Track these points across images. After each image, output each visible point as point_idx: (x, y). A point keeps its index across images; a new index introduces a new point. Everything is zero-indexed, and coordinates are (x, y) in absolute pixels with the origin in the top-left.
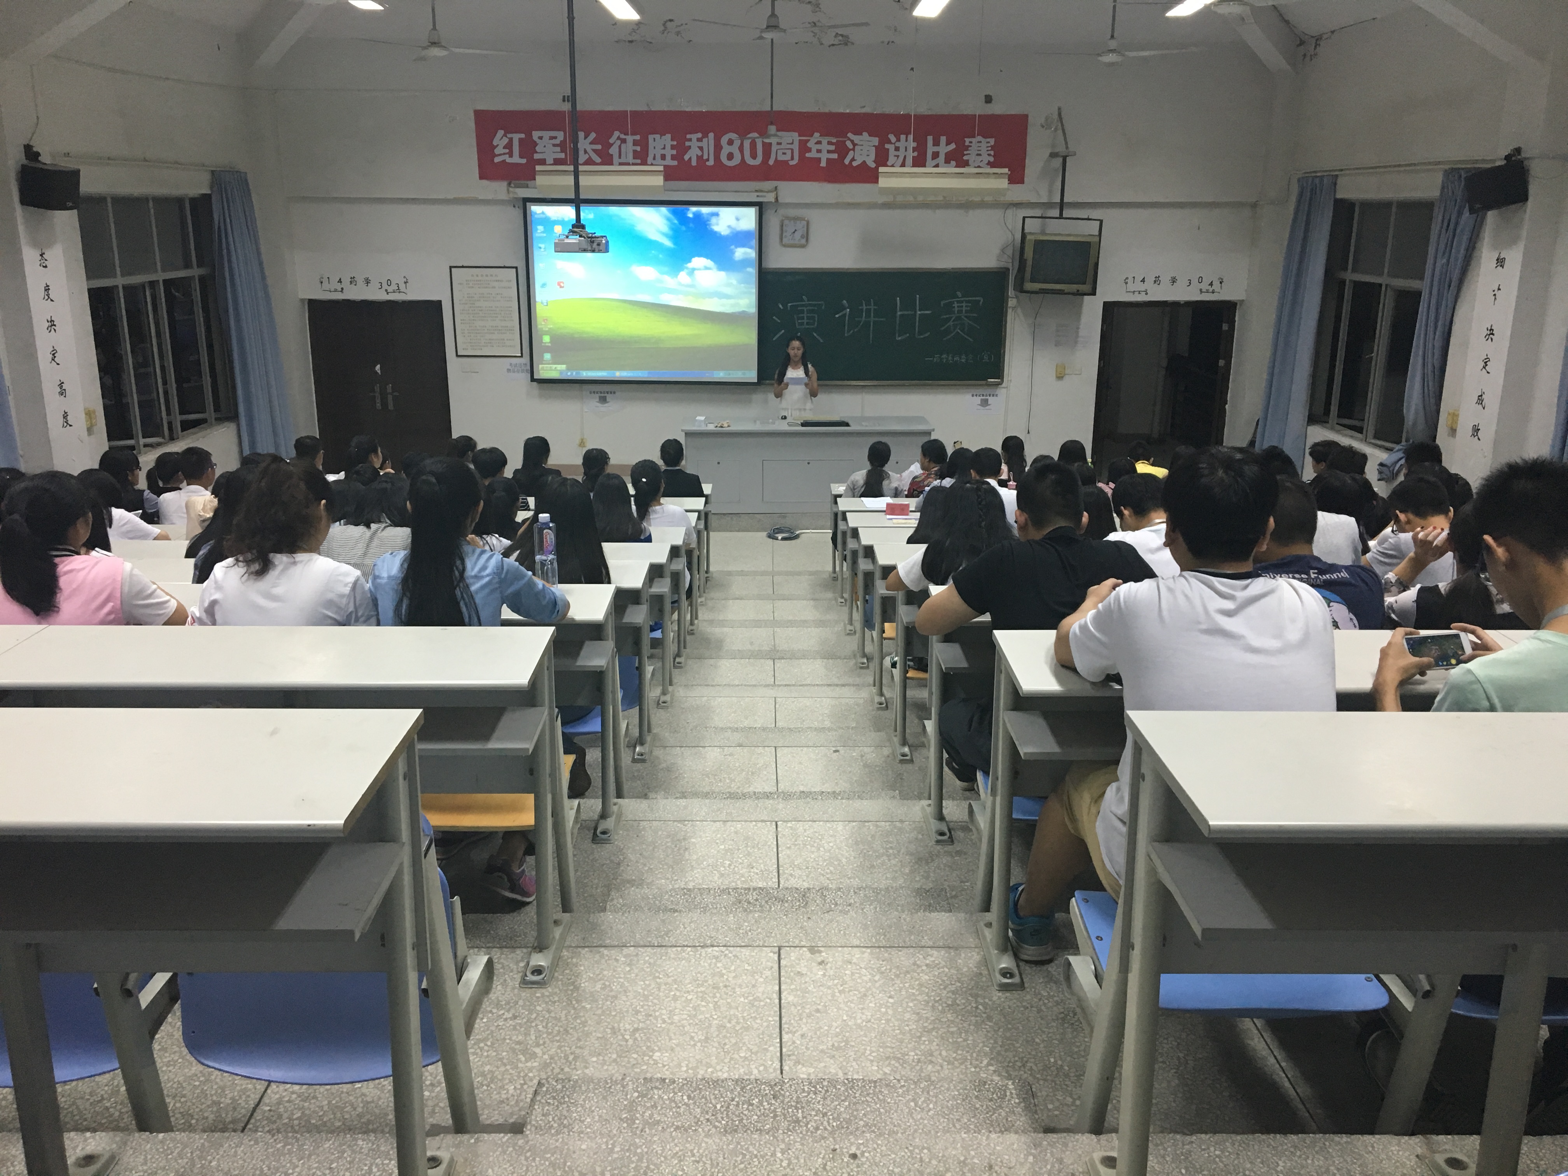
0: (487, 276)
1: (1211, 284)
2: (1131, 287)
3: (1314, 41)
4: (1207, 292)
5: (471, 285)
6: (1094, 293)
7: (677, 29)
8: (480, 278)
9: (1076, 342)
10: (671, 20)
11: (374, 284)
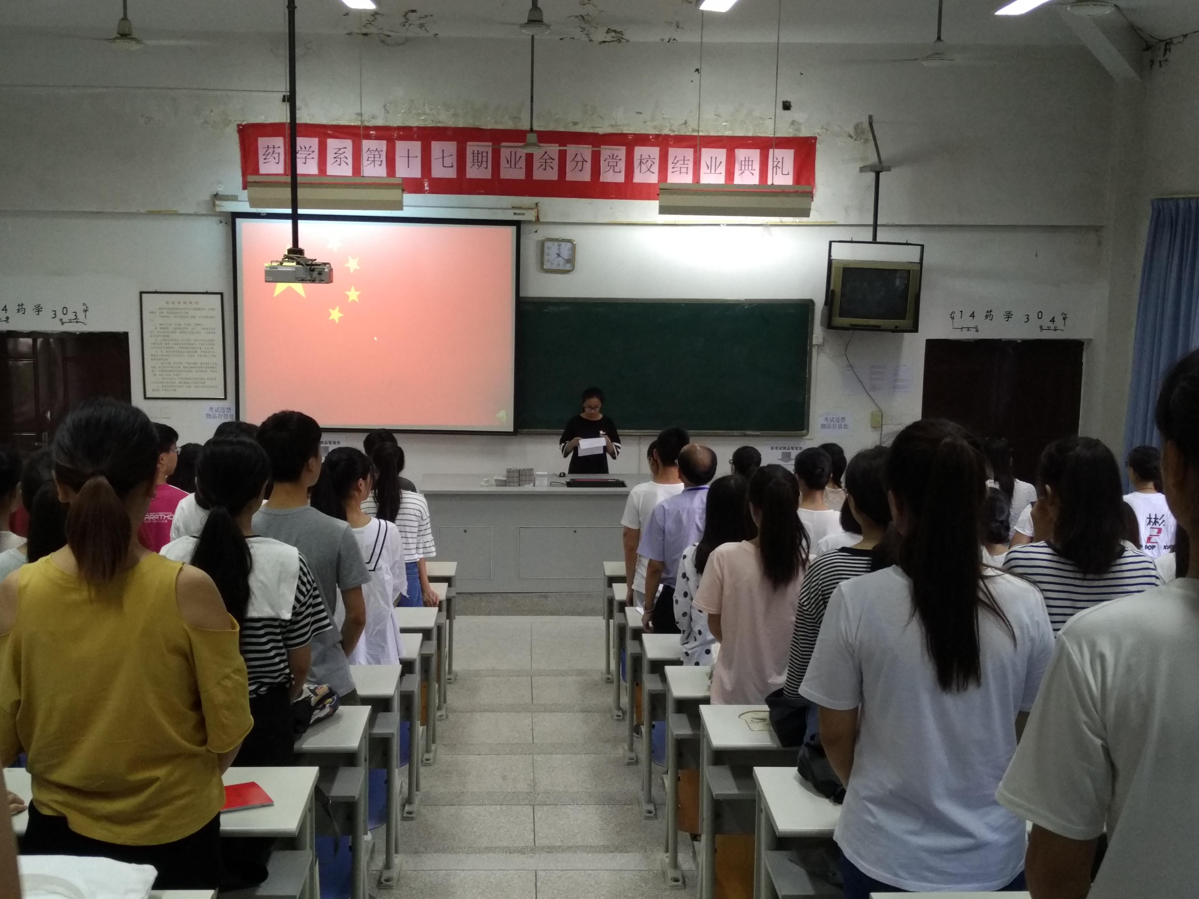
0: (185, 303)
1: (1053, 321)
2: (958, 322)
3: (1163, 46)
4: (1049, 329)
5: (165, 314)
6: (915, 329)
7: (422, 21)
8: (177, 306)
9: (895, 387)
10: (413, 11)
11: (46, 313)
